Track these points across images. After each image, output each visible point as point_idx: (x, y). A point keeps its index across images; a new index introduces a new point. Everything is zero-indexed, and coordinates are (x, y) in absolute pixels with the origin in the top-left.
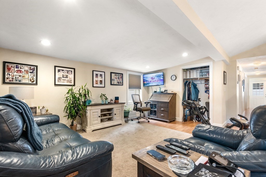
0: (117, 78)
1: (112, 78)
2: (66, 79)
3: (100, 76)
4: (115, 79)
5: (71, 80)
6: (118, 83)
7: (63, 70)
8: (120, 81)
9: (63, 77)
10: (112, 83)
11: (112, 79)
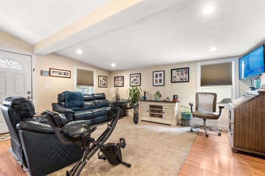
0: (179, 74)
1: (173, 75)
2: (136, 81)
3: (160, 76)
4: (177, 76)
5: (138, 82)
6: (181, 80)
7: (134, 76)
8: (184, 77)
9: (134, 80)
10: (173, 81)
11: (173, 77)
